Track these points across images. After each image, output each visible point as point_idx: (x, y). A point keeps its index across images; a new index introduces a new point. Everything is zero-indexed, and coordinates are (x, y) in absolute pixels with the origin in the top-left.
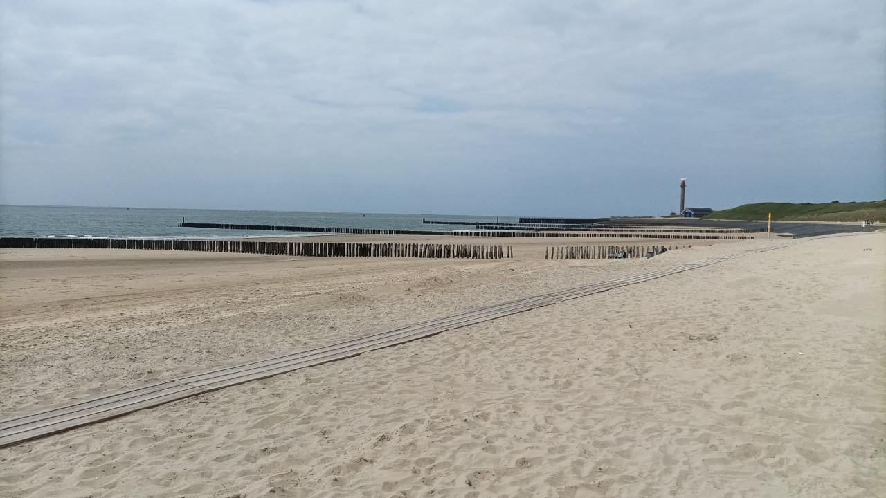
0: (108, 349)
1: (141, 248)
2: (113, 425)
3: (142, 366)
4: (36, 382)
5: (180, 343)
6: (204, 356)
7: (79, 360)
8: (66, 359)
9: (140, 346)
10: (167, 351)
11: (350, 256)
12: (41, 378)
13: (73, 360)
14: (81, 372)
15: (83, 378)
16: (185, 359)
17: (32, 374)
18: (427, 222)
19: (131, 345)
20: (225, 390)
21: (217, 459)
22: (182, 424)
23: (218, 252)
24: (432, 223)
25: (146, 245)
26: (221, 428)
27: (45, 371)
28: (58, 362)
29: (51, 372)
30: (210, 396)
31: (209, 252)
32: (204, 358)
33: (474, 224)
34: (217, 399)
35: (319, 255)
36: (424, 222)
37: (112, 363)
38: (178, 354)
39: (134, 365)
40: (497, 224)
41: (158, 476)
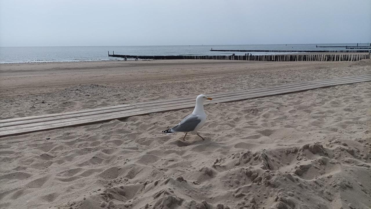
11: (287, 61)
18: (318, 47)
24: (321, 47)
33: (345, 47)
35: (272, 61)
36: (317, 47)
40: (357, 47)
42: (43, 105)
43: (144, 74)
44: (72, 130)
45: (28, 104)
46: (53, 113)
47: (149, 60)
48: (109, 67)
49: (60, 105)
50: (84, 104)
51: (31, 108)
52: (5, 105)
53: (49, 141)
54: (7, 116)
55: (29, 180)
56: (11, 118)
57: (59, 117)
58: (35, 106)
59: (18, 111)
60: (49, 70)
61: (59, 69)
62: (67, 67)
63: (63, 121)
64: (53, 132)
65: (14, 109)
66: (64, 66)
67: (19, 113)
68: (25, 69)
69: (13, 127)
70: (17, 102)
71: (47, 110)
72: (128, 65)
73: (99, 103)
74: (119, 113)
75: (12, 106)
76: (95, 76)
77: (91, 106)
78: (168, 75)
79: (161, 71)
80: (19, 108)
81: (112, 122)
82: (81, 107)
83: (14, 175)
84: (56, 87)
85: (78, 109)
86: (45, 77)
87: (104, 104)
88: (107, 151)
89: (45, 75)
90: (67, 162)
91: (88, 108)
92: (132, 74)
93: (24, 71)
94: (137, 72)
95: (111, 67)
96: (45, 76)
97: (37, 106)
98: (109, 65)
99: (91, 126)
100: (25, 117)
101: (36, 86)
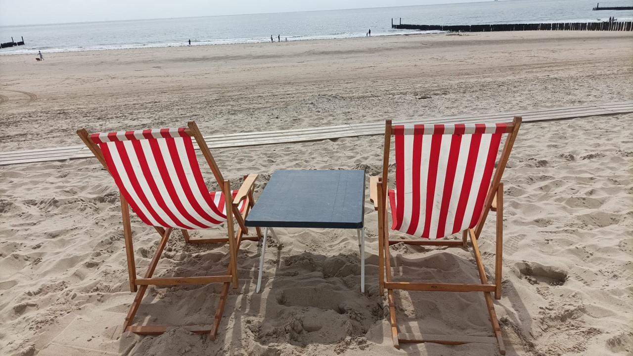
0: (553, 88)
1: (562, 29)
2: (562, 122)
3: (575, 98)
4: (517, 100)
5: (598, 88)
6: (615, 96)
7: (537, 92)
8: (530, 91)
9: (572, 88)
10: (589, 92)
12: (519, 99)
13: (534, 92)
14: (540, 98)
15: (541, 101)
16: (601, 96)
17: (514, 97)
19: (566, 86)
20: (630, 114)
21: (623, 142)
22: (602, 126)
23: (626, 31)
25: (567, 27)
26: (625, 131)
27: (520, 96)
28: (526, 92)
29: (523, 97)
30: (619, 116)
31: (617, 31)
32: (615, 97)
34: (624, 118)
37: (556, 95)
38: (597, 93)
39: (570, 97)
41: (590, 144)
42: (277, 120)
43: (438, 63)
44: (292, 146)
45: (265, 119)
46: (283, 129)
47: (458, 35)
48: (387, 49)
49: (291, 122)
50: (311, 122)
51: (267, 123)
52: (247, 118)
53: (275, 152)
54: (248, 130)
55: (260, 171)
56: (251, 131)
57: (286, 134)
58: (270, 121)
59: (256, 125)
60: (299, 55)
61: (314, 54)
62: (325, 50)
63: (287, 137)
64: (279, 146)
65: (253, 123)
66: (321, 47)
67: (257, 127)
68: (269, 54)
69: (253, 140)
70: (256, 116)
71: (279, 126)
72: (420, 45)
73: (325, 121)
74: (333, 133)
75: (253, 119)
76: (362, 66)
77: (317, 124)
78: (479, 65)
79: (471, 58)
80: (257, 122)
81: (323, 141)
82: (307, 125)
83: (252, 168)
84: (305, 84)
85: (305, 127)
86: (293, 68)
87: (329, 123)
88: (306, 162)
89: (293, 64)
90: (281, 165)
91: (313, 126)
92: (418, 63)
93: (268, 57)
94: (426, 60)
95: (391, 49)
96: (294, 66)
97: (271, 121)
98: (389, 46)
99: (307, 144)
100: (261, 131)
101: (280, 82)
